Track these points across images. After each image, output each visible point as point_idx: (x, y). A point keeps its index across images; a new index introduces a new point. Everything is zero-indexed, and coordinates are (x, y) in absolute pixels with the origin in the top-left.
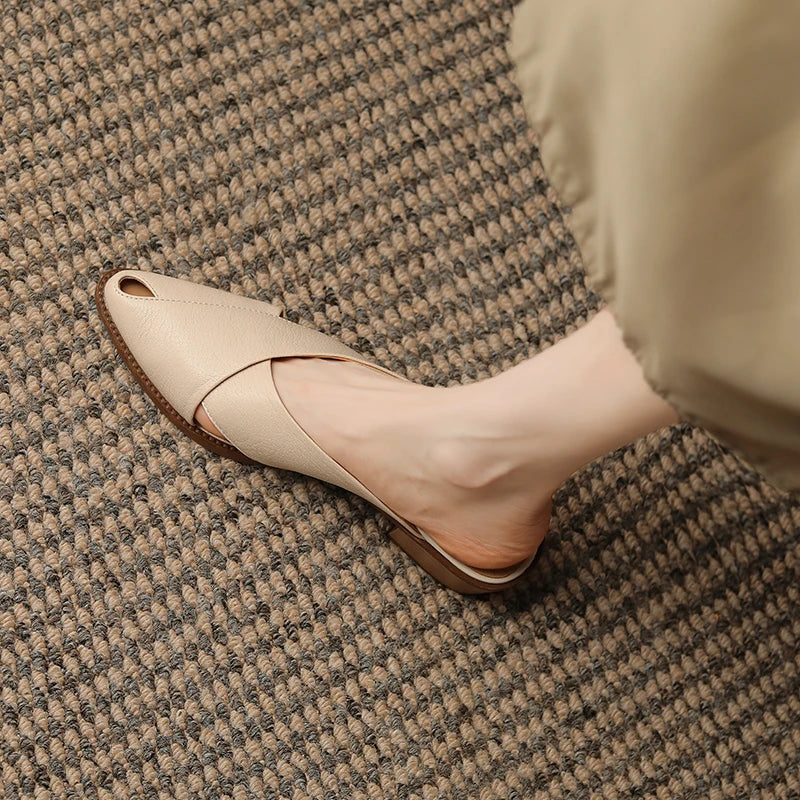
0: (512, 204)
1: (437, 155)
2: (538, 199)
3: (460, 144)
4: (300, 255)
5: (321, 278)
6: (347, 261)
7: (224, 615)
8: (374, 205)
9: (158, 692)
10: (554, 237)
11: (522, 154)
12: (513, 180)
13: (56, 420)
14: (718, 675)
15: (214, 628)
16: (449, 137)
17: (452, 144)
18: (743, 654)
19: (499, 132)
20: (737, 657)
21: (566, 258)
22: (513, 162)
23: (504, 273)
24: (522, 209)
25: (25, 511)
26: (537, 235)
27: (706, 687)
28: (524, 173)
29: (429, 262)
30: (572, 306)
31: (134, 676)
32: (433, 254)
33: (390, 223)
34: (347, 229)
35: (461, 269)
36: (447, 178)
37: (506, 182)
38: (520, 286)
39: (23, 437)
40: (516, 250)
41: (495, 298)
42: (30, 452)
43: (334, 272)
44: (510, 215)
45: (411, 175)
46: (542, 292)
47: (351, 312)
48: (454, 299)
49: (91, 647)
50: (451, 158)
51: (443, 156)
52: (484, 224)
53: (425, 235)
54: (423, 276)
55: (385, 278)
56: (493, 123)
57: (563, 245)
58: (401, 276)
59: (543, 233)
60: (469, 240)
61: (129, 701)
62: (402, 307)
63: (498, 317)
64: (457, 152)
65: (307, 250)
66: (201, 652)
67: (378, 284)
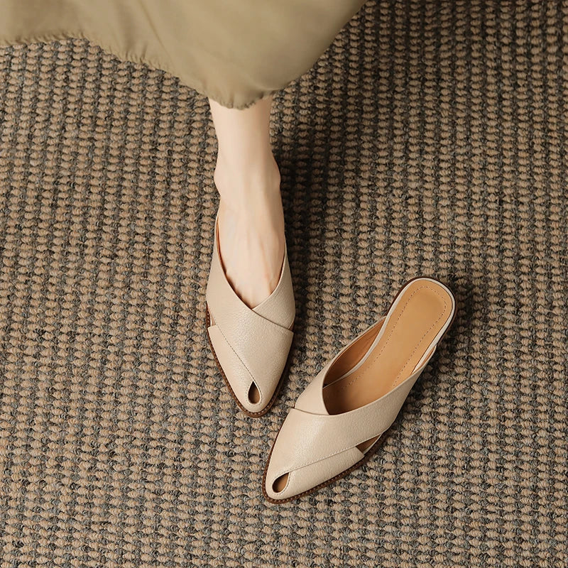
0: (52, 225)
1: (11, 245)
2: (59, 211)
3: (12, 230)
4: (12, 334)
5: (29, 330)
6: (29, 314)
7: (152, 485)
8: (14, 288)
9: (165, 535)
10: (78, 216)
11: (35, 204)
12: (43, 217)
13: (18, 503)
14: (326, 279)
15: (154, 493)
16: (6, 233)
17: (10, 234)
18: (324, 260)
19: (18, 208)
20: (324, 264)
21: (90, 216)
22: (35, 211)
23: (78, 250)
24: (57, 222)
25: (49, 542)
26: (73, 223)
27: (327, 288)
28: (43, 209)
29: (53, 281)
30: (111, 228)
31: (151, 541)
32: (51, 276)
33: (26, 286)
34: (15, 306)
35: (64, 269)
36: (23, 247)
37: (41, 221)
38: (87, 246)
39: (16, 521)
40: (72, 237)
41: (85, 262)
42: (25, 523)
43: (30, 323)
44: (56, 229)
45: (12, 263)
46: (95, 238)
47: (53, 328)
48: (75, 281)
49: (126, 552)
50: (16, 239)
51: (12, 242)
52: (53, 244)
53: (41, 274)
54: (58, 288)
55: (48, 304)
56: (13, 208)
57: (85, 214)
58: (51, 297)
59: (74, 219)
60: (55, 256)
61: (161, 551)
62: (65, 306)
63: (93, 266)
64: (14, 234)
65: (12, 329)
66: (161, 505)
67: (48, 309)
